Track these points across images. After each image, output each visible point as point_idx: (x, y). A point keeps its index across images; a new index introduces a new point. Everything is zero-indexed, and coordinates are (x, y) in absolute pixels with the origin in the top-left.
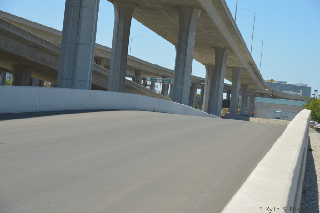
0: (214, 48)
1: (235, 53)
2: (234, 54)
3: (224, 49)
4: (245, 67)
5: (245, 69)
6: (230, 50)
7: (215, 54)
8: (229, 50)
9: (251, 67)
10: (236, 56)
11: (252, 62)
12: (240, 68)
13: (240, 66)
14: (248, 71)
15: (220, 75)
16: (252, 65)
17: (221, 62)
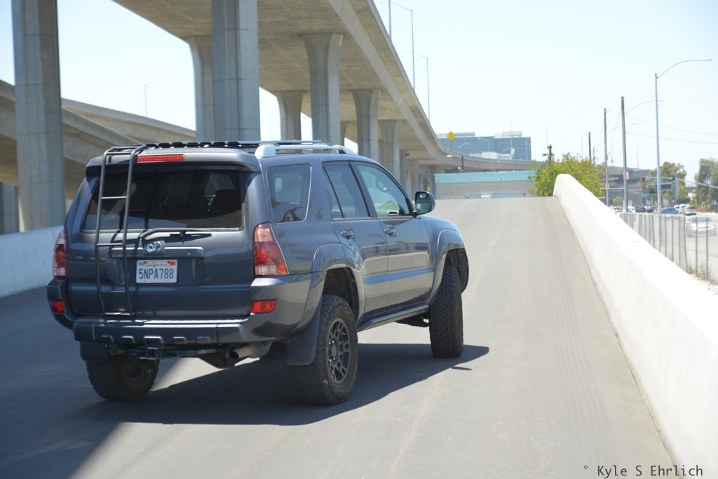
0: (351, 90)
1: (390, 95)
2: (388, 97)
3: (371, 91)
4: (406, 117)
5: (404, 121)
6: (381, 90)
7: (353, 102)
8: (380, 92)
9: (415, 115)
10: (392, 100)
11: (417, 107)
12: (394, 121)
13: (396, 118)
14: (409, 125)
15: (369, 140)
16: (417, 111)
17: (368, 117)
